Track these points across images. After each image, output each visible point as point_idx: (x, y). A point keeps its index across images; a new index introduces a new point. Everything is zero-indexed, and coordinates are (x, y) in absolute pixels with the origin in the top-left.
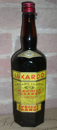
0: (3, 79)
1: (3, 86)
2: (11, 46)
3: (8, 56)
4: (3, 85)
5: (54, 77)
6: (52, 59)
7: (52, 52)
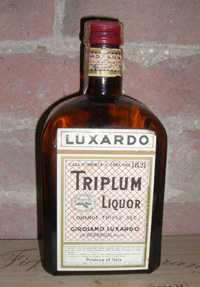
0: (23, 122)
1: (21, 144)
2: (52, 14)
3: (39, 47)
4: (22, 141)
5: (192, 129)
6: (184, 67)
7: (184, 43)
